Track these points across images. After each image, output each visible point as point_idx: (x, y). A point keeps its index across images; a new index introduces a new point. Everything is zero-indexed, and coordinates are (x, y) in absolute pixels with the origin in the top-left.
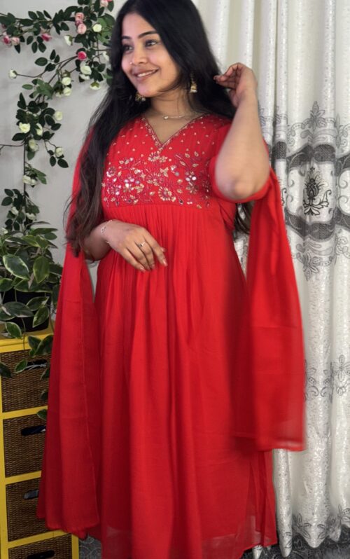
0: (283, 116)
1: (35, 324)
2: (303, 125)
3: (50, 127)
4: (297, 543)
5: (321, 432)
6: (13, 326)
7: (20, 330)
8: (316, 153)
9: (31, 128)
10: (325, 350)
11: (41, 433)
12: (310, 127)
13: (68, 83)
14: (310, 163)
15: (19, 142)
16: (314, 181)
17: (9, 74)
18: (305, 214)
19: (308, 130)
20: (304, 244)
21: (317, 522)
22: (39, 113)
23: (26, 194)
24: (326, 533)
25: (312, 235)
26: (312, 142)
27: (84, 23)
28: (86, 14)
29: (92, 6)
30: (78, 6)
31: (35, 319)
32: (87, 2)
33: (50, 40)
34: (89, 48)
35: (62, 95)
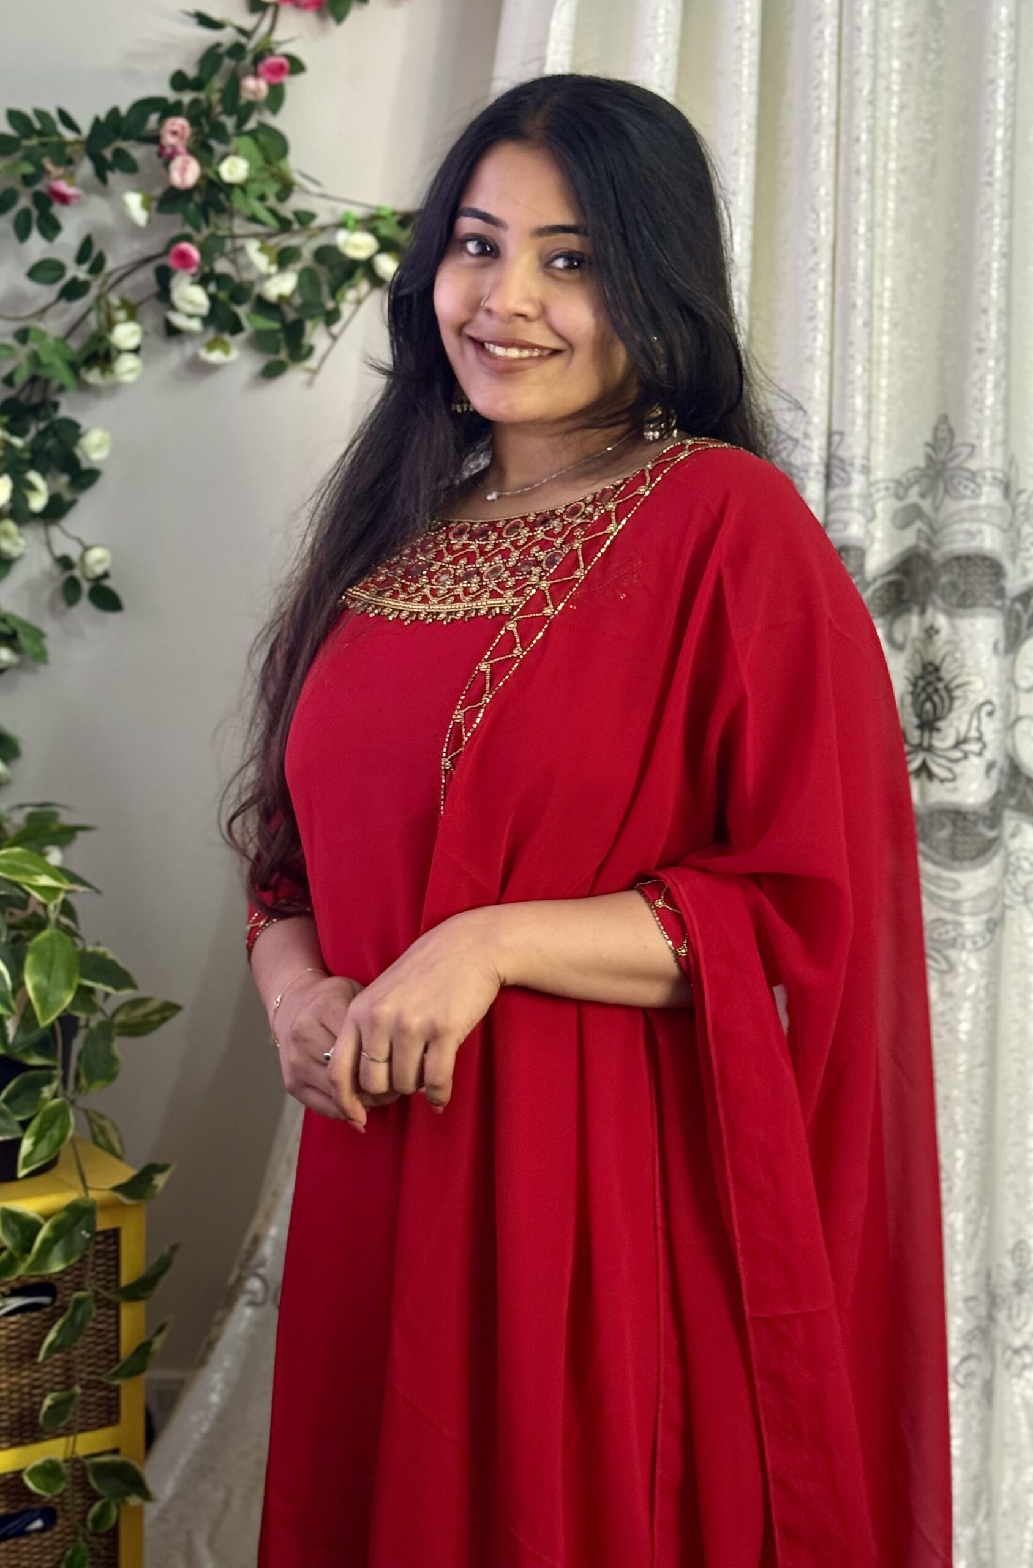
1: (25, 1164)
2: (900, 488)
8: (944, 579)
9: (12, 492)
10: (971, 1229)
12: (923, 495)
13: (131, 342)
14: (923, 611)
16: (937, 669)
19: (917, 506)
22: (31, 436)
26: (929, 541)
27: (191, 151)
28: (194, 121)
29: (216, 97)
30: (171, 96)
31: (26, 1146)
32: (198, 84)
33: (74, 202)
34: (205, 232)
35: (108, 377)
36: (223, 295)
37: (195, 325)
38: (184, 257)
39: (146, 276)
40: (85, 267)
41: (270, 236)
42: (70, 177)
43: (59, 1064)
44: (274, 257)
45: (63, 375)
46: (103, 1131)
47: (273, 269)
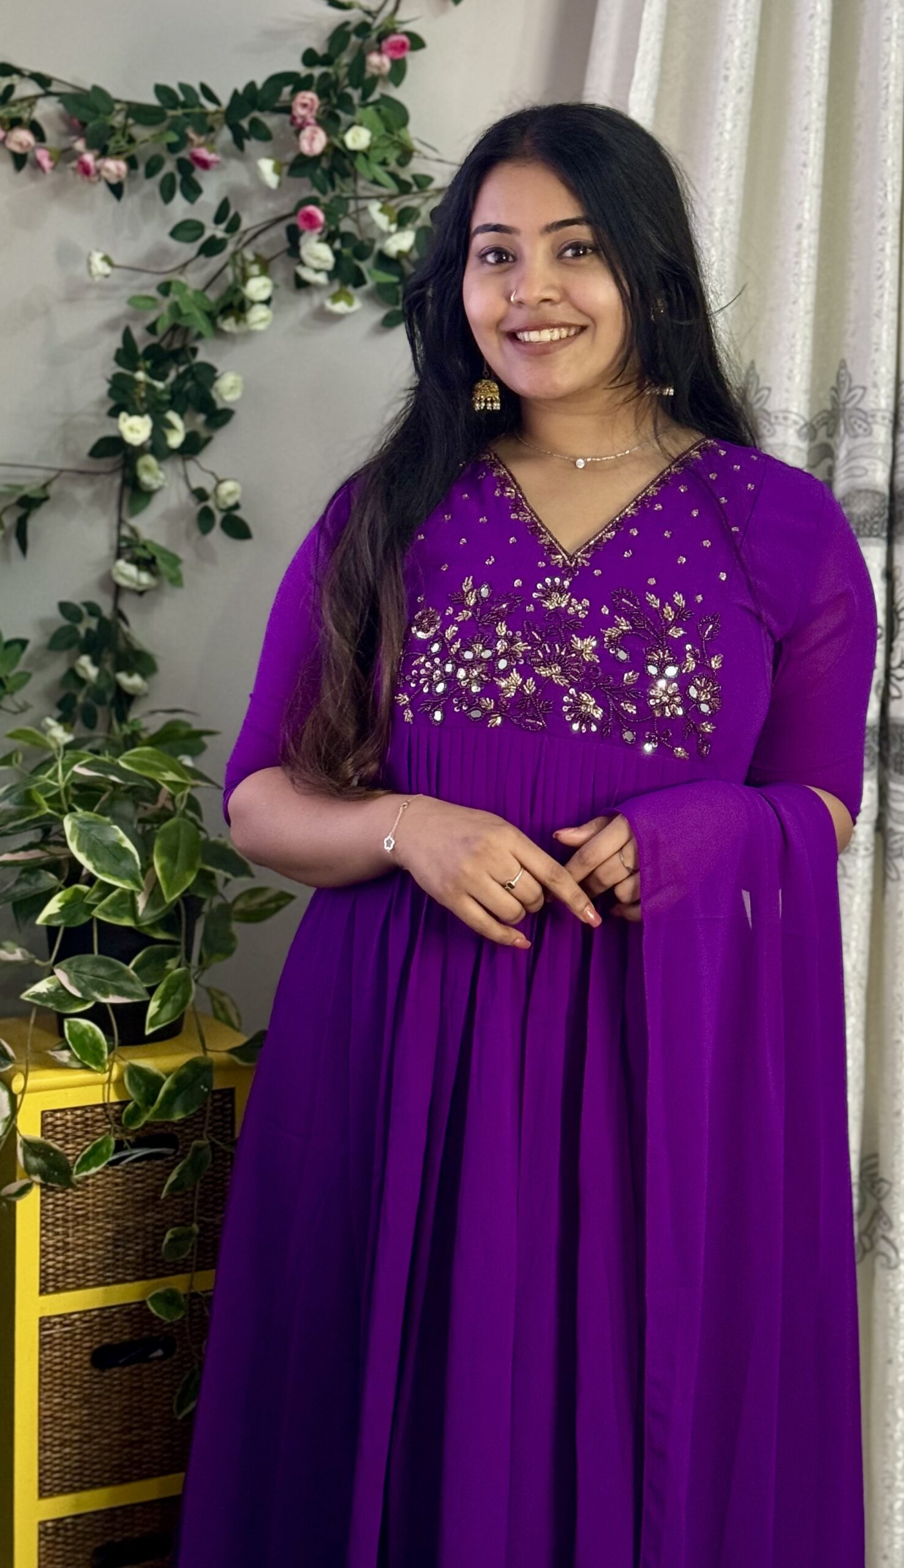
1: (151, 1024)
3: (201, 418)
6: (85, 1032)
7: (104, 1043)
9: (152, 430)
11: (150, 1361)
13: (264, 294)
15: (109, 463)
17: (89, 263)
22: (171, 379)
23: (119, 614)
27: (320, 123)
28: (322, 94)
29: (343, 72)
30: (302, 70)
31: (153, 1007)
32: (327, 60)
33: (215, 166)
34: (331, 194)
35: (243, 327)
36: (346, 252)
37: (322, 278)
38: (310, 219)
39: (279, 232)
40: (223, 226)
41: (392, 197)
42: (210, 144)
43: (183, 940)
44: (394, 217)
45: (200, 324)
46: (223, 1007)
47: (393, 228)
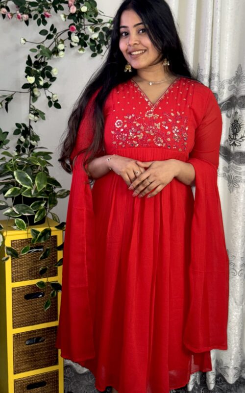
0: (216, 74)
1: (36, 220)
2: (230, 82)
3: (49, 79)
4: (219, 380)
5: (238, 302)
6: (20, 221)
7: (25, 224)
8: (239, 101)
9: (35, 80)
10: (242, 243)
11: (38, 297)
12: (235, 83)
13: (62, 48)
14: (235, 109)
15: (27, 90)
16: (237, 121)
17: (20, 41)
18: (230, 145)
19: (234, 85)
20: (229, 167)
21: (233, 366)
22: (41, 69)
23: (30, 127)
24: (240, 373)
25: (235, 160)
26: (236, 93)
27: (75, 5)
31: (36, 216)
33: (50, 17)
34: (78, 23)
35: (58, 57)
36: (83, 38)
37: (76, 45)
38: (73, 29)
39: (66, 33)
40: (52, 32)
41: (93, 25)
42: (49, 11)
44: (93, 30)
46: (55, 217)
